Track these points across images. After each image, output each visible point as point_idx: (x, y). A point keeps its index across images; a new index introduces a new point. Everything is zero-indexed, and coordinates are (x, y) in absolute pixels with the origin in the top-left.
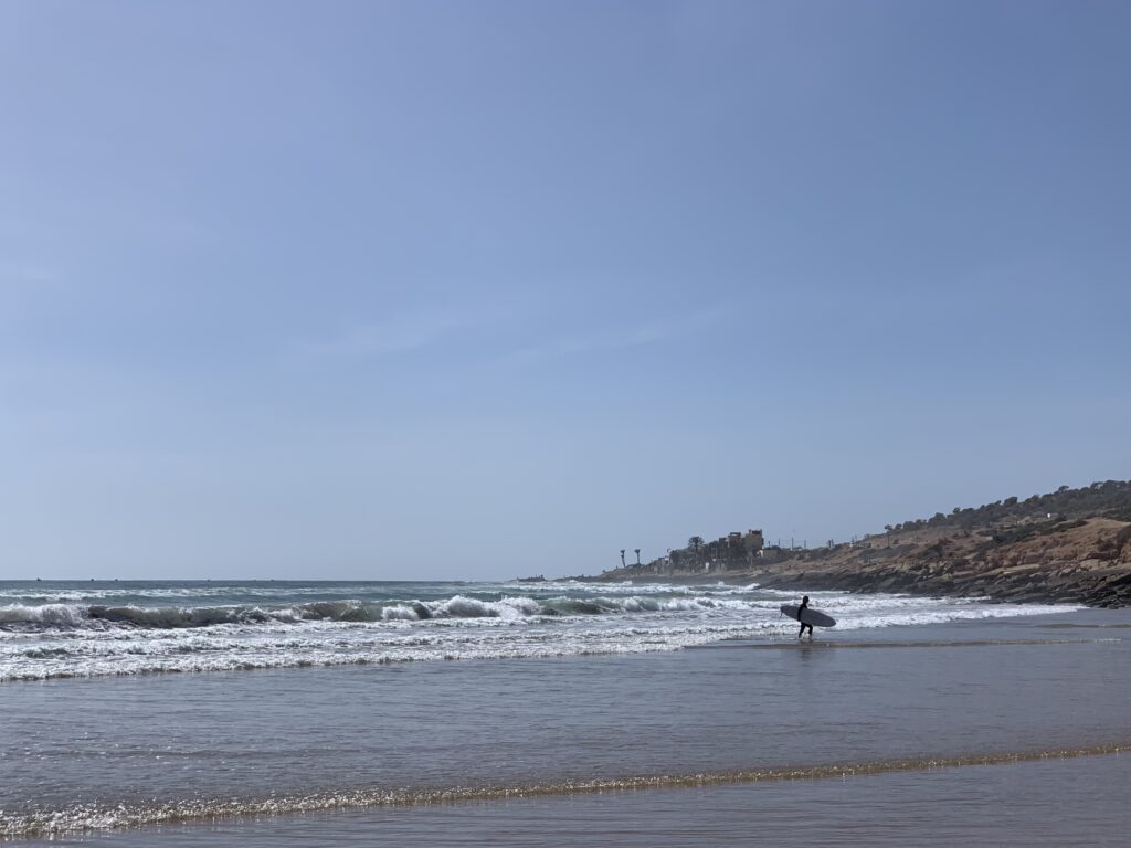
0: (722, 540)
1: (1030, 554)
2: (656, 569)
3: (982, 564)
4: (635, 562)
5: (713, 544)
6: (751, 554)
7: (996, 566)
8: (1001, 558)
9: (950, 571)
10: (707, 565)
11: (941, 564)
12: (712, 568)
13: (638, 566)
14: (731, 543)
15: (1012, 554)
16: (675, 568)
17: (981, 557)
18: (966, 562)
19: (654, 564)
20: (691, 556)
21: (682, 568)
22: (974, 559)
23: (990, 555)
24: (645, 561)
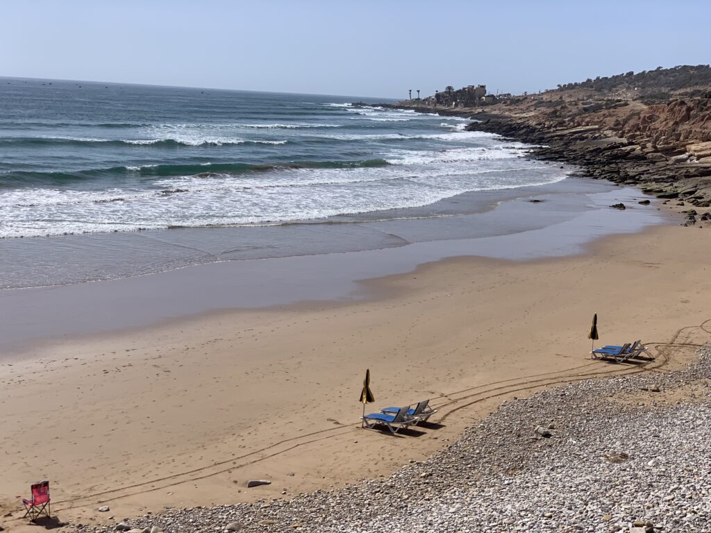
0: (464, 89)
1: (596, 120)
2: (427, 103)
3: (572, 123)
4: (417, 97)
5: (458, 91)
6: (477, 99)
7: (579, 125)
8: (582, 121)
9: (555, 127)
10: (454, 103)
11: (552, 123)
12: (456, 105)
13: (419, 99)
14: (469, 91)
15: (587, 119)
16: (438, 103)
17: (572, 120)
18: (564, 122)
19: (426, 100)
20: (447, 97)
21: (441, 103)
22: (569, 121)
23: (577, 119)
24: (422, 97)
